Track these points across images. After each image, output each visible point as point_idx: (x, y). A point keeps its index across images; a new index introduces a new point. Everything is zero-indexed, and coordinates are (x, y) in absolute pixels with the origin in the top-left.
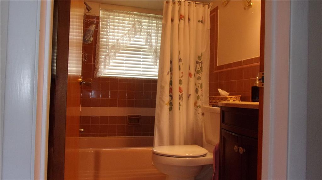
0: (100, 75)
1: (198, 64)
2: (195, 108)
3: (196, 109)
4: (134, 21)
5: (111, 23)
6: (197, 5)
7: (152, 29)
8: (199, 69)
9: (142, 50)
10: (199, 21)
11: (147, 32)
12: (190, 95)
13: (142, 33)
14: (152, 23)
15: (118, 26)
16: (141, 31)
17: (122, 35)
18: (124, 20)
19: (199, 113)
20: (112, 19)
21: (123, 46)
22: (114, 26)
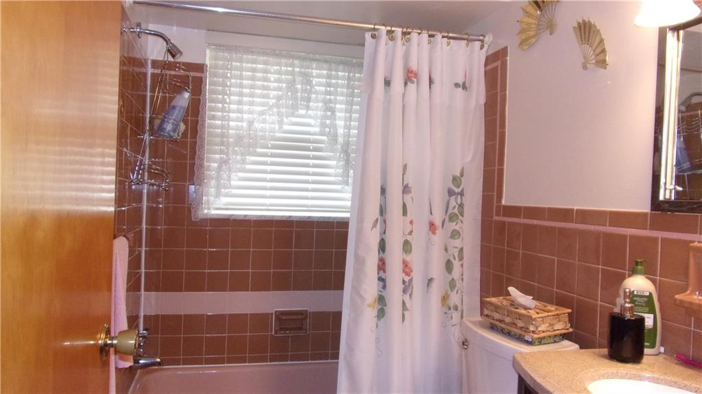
0: (206, 211)
1: (453, 198)
2: (445, 311)
3: (446, 313)
4: (292, 73)
5: (233, 81)
6: (451, 41)
7: (336, 94)
8: (456, 211)
9: (311, 146)
10: (457, 85)
11: (326, 102)
12: (430, 280)
13: (311, 104)
14: (337, 78)
15: (252, 87)
16: (309, 100)
17: (261, 108)
18: (266, 71)
19: (453, 326)
20: (236, 69)
21: (263, 138)
22: (241, 86)
